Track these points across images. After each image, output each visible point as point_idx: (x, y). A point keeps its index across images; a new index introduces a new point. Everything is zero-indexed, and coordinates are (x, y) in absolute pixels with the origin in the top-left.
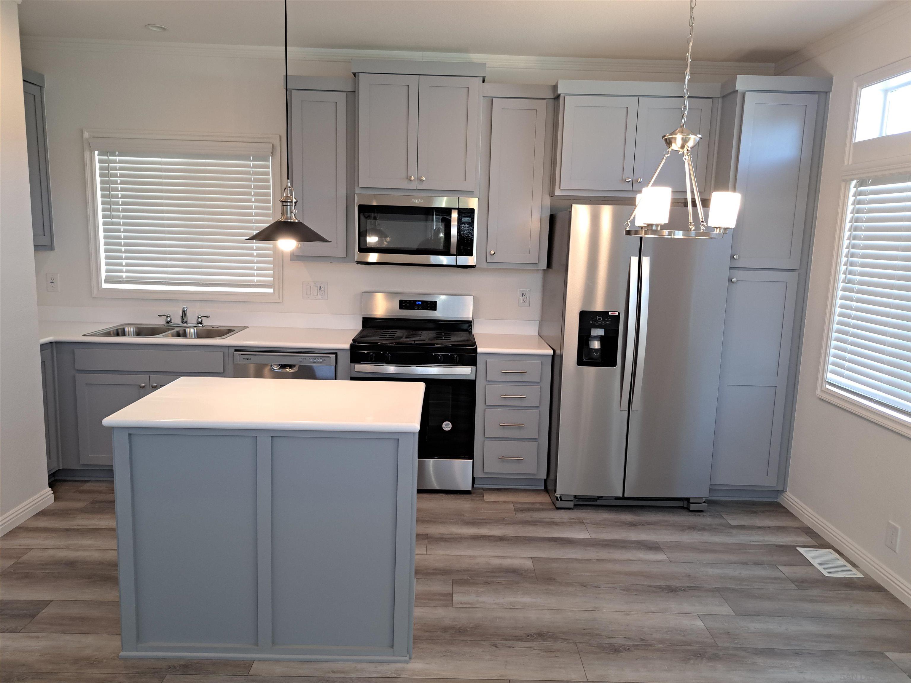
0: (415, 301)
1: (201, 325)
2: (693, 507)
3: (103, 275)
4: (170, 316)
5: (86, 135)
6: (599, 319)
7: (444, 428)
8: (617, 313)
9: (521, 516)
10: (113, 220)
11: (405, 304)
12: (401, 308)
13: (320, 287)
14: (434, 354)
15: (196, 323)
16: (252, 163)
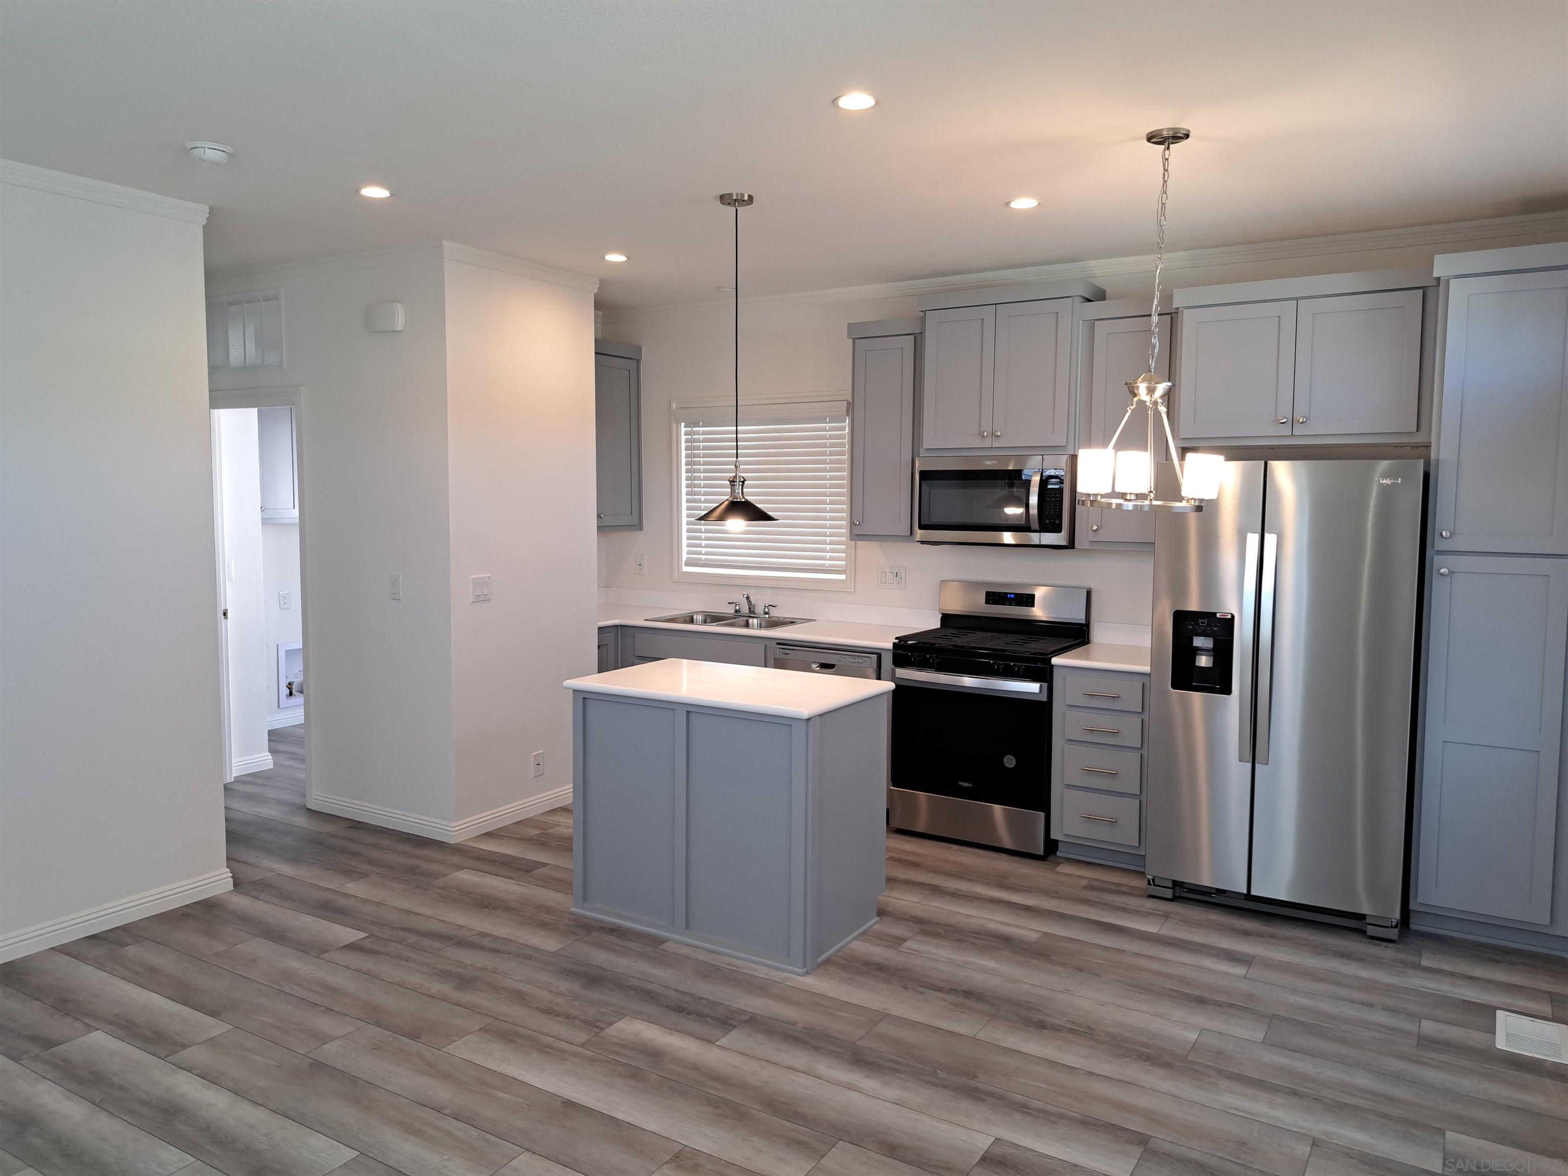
0: (1006, 594)
1: (767, 616)
2: (1371, 930)
3: (685, 556)
4: (739, 604)
5: (674, 406)
6: (1203, 623)
7: (1006, 764)
8: (1230, 615)
9: (1091, 895)
10: (694, 497)
11: (993, 598)
12: (987, 602)
13: (897, 574)
14: (1012, 664)
15: (762, 612)
16: (828, 426)
